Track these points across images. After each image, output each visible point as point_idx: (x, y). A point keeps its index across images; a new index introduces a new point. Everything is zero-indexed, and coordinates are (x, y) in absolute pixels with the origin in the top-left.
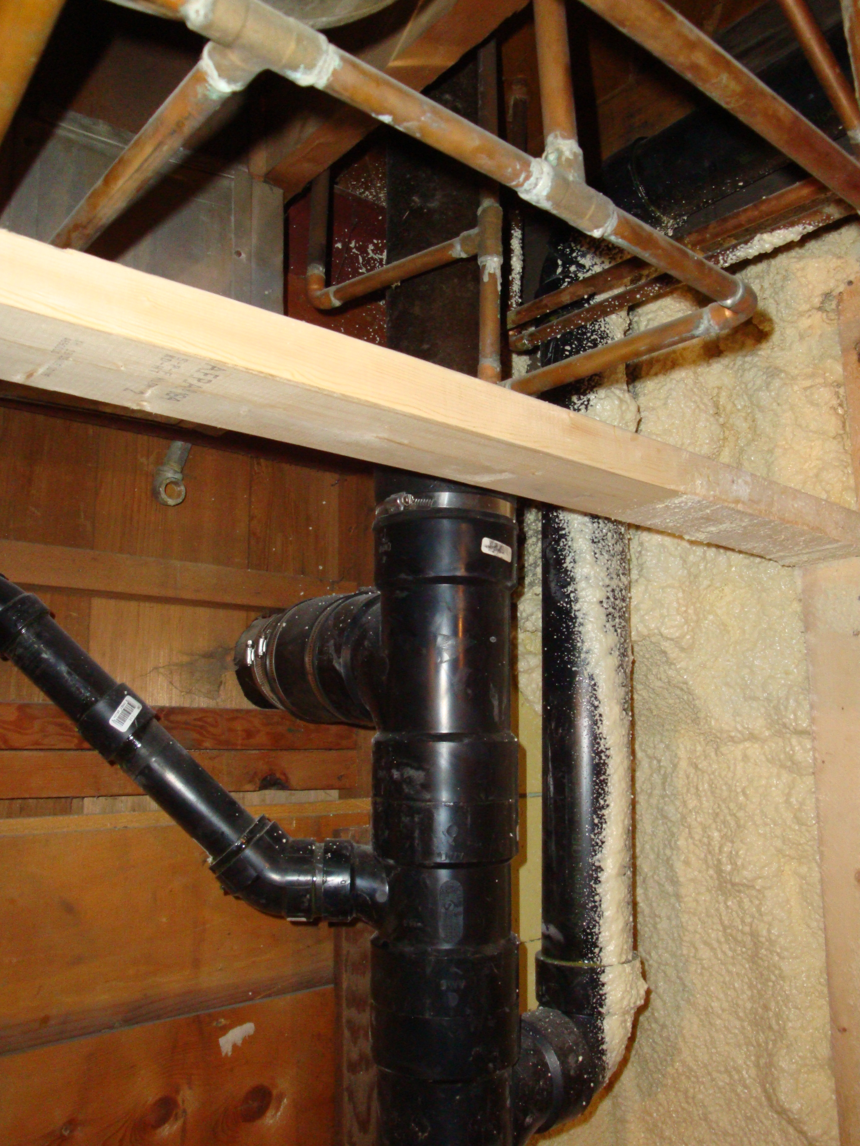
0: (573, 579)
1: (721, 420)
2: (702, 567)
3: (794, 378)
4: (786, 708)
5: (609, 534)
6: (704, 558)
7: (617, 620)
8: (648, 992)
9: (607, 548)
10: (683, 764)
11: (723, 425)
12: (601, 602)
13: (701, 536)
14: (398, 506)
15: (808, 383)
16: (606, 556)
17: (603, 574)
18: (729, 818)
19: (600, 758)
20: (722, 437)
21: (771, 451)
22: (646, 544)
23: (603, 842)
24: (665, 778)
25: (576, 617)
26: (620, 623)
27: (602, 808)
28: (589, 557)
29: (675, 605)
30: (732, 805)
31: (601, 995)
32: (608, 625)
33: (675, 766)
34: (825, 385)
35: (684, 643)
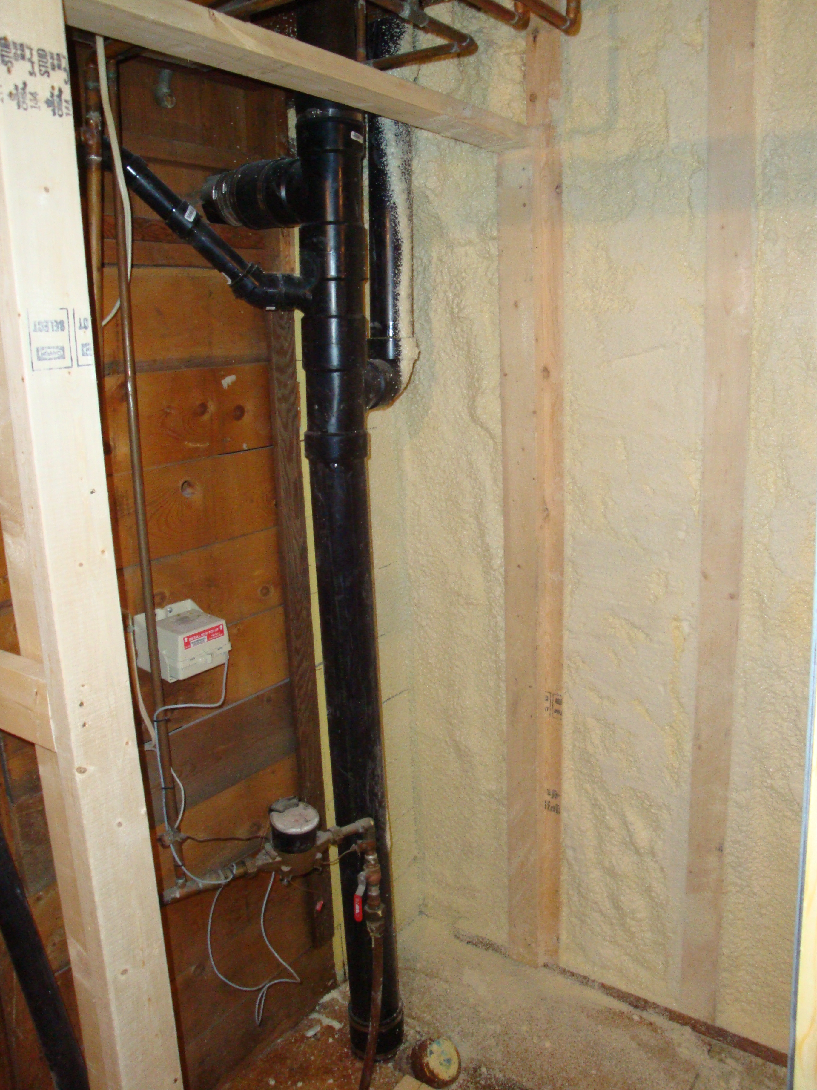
0: (385, 154)
1: (461, 69)
2: (447, 151)
3: (500, 48)
4: (487, 226)
5: (404, 132)
6: (449, 146)
7: (407, 176)
8: (420, 353)
9: (402, 139)
10: (435, 260)
11: (462, 72)
12: (399, 166)
13: (448, 134)
14: (313, 115)
15: (507, 51)
16: (402, 143)
17: (401, 153)
18: (457, 285)
19: (399, 243)
20: (461, 78)
21: (486, 89)
22: (419, 138)
23: (400, 282)
24: (425, 268)
25: (387, 174)
26: (408, 177)
27: (399, 266)
28: (394, 143)
29: (433, 171)
30: (459, 279)
31: (400, 351)
32: (402, 178)
33: (430, 261)
34: (516, 53)
35: (437, 192)
